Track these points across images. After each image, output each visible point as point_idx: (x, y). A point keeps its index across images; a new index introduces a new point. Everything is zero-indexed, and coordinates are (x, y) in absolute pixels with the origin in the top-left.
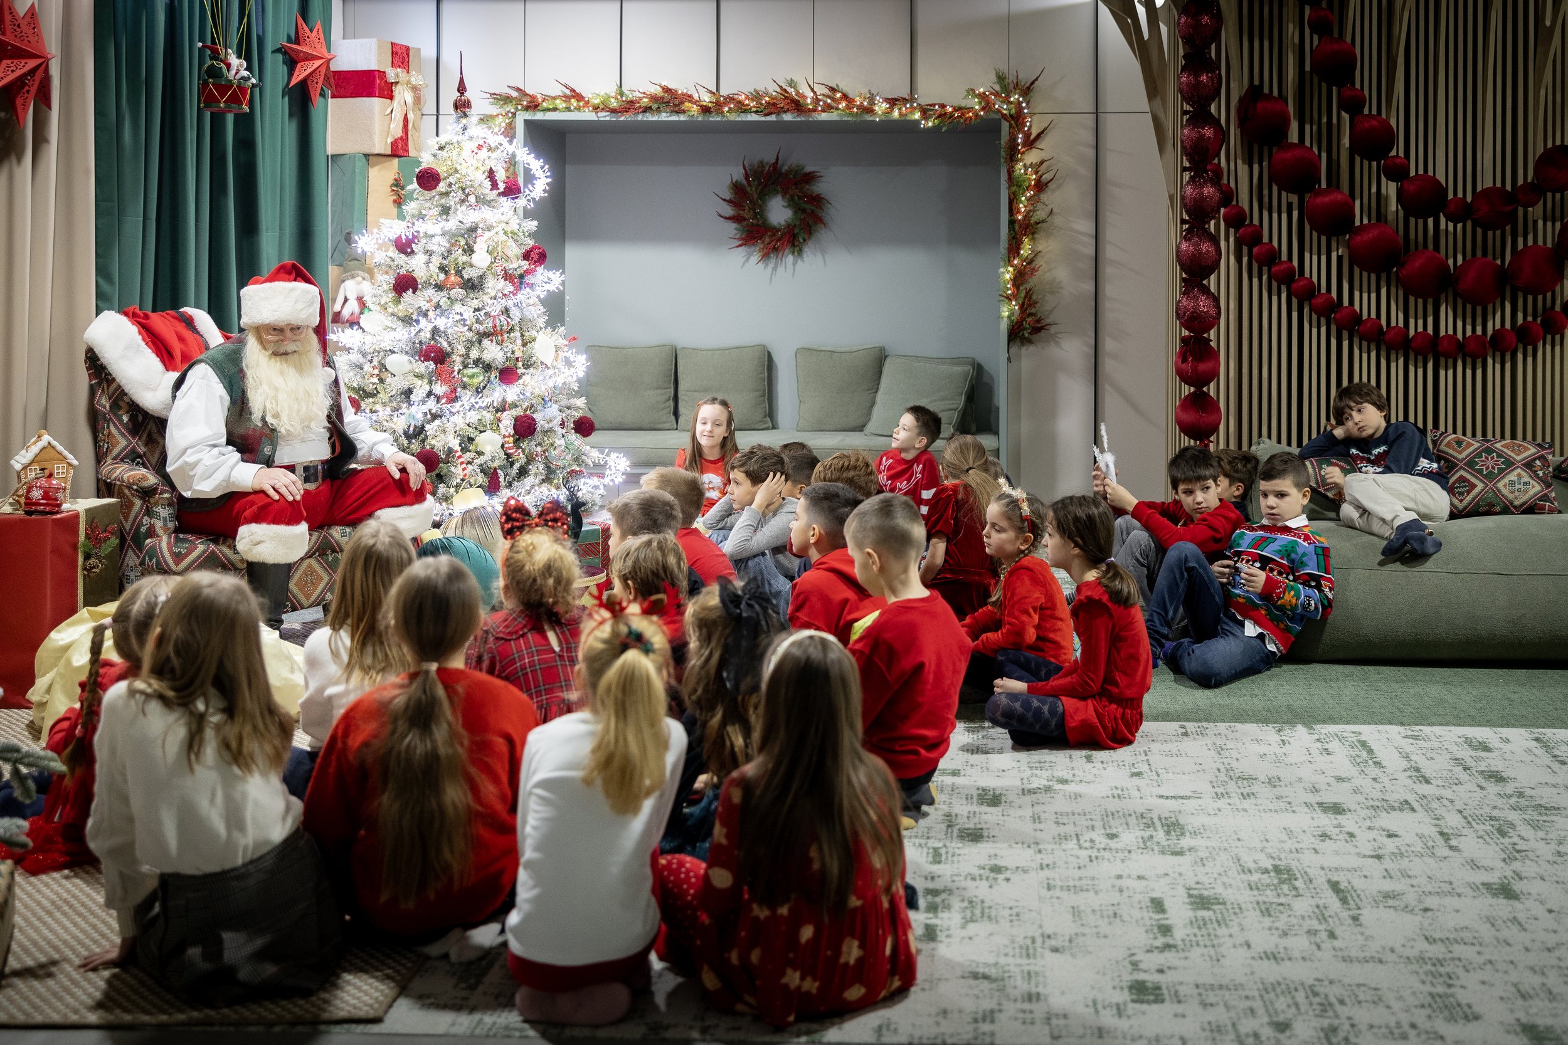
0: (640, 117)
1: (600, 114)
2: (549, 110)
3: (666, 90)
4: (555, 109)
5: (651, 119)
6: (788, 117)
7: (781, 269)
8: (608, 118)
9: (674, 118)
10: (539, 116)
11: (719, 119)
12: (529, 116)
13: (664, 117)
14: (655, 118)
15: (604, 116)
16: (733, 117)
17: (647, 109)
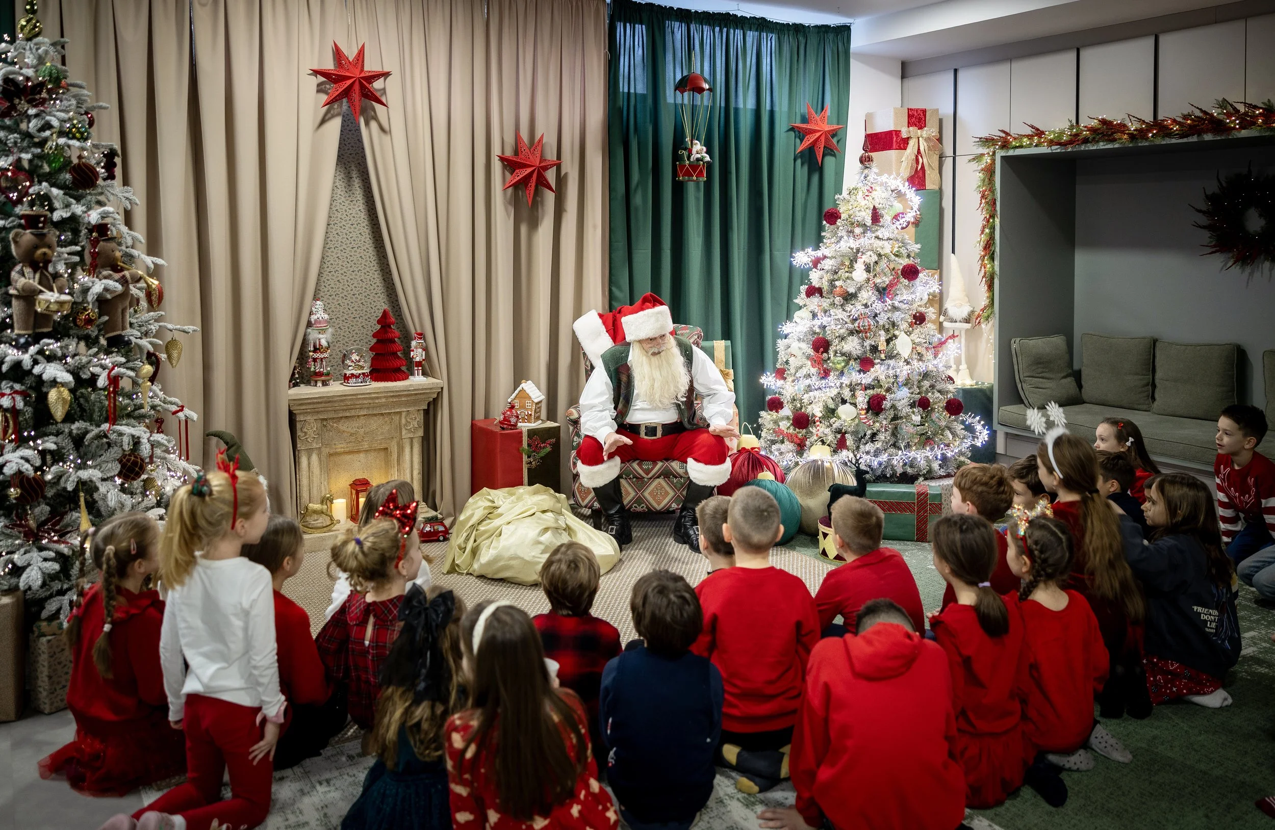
0: (1083, 148)
1: (1054, 148)
2: (1016, 147)
3: (1104, 122)
4: (1021, 147)
5: (1091, 148)
6: (1208, 137)
7: (1257, 275)
8: (1059, 151)
9: (1110, 146)
10: (1011, 153)
11: (1147, 144)
12: (1003, 153)
13: (1102, 146)
14: (1095, 148)
15: (1056, 149)
16: (1159, 141)
17: (1086, 141)
